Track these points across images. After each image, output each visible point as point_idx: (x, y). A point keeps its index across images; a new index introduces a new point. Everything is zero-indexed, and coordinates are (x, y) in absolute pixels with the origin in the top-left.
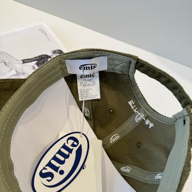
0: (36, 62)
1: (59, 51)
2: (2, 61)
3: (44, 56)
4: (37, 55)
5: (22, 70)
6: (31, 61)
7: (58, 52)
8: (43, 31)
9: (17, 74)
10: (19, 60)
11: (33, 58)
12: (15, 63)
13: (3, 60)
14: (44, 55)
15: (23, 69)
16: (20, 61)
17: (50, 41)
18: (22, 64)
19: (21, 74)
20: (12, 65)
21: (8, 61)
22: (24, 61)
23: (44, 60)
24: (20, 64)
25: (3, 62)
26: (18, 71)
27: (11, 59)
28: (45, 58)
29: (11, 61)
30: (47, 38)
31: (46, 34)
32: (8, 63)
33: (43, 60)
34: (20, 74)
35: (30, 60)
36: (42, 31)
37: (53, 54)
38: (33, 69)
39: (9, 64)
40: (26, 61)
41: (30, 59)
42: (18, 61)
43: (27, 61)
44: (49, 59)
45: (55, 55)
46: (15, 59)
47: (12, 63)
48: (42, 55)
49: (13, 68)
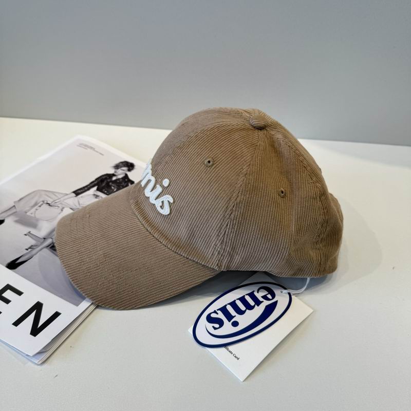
0: (95, 188)
1: (124, 163)
2: (42, 203)
4: (93, 179)
5: (79, 204)
6: (89, 189)
7: (123, 165)
8: (86, 146)
10: (68, 193)
11: (88, 185)
12: (64, 200)
14: (103, 176)
15: (81, 202)
17: (102, 155)
18: (75, 197)
20: (61, 203)
21: (52, 200)
23: (107, 181)
24: (72, 199)
25: (44, 204)
26: (74, 207)
27: (55, 195)
28: (106, 178)
29: (56, 198)
30: (97, 152)
31: (91, 148)
32: (52, 202)
33: (105, 182)
35: (86, 188)
37: (116, 170)
39: (56, 203)
40: (79, 191)
41: (84, 187)
43: (82, 191)
44: (114, 178)
45: (119, 170)
46: (62, 193)
47: (59, 200)
48: (101, 177)
49: (64, 206)
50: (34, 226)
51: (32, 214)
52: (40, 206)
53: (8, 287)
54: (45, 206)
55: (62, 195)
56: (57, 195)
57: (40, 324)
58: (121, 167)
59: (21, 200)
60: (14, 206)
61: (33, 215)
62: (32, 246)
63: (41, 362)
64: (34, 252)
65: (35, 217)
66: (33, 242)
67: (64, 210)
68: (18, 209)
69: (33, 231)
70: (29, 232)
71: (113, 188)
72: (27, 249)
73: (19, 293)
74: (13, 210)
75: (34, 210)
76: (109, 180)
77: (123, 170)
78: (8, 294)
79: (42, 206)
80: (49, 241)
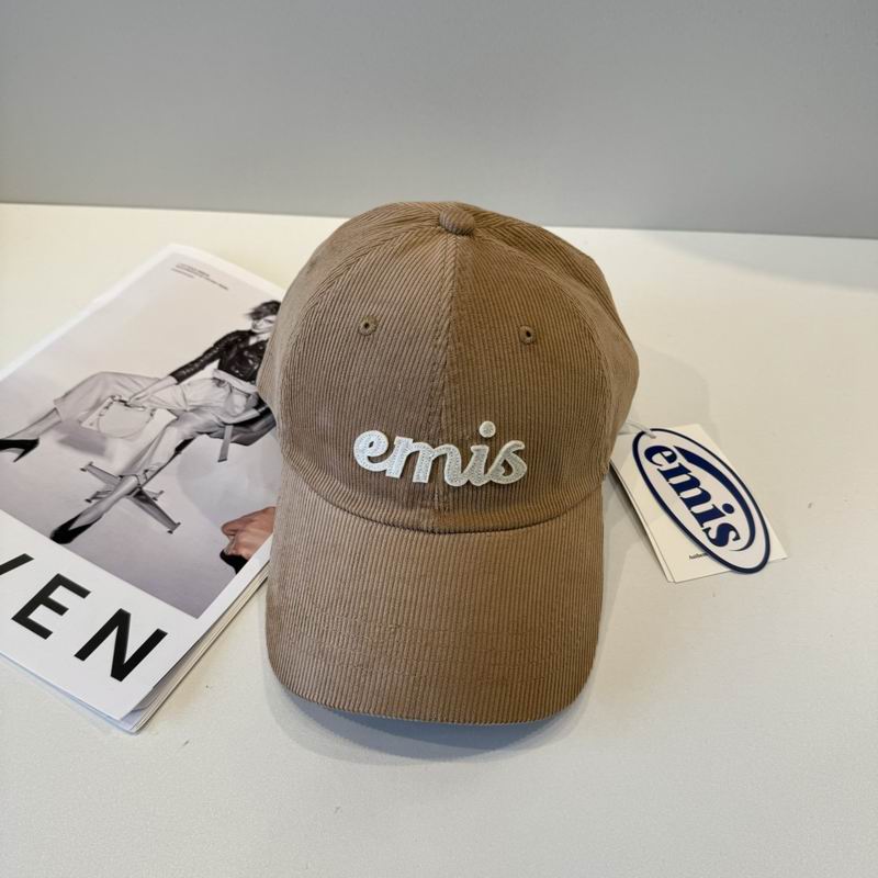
0: (215, 364)
1: (271, 306)
2: (110, 400)
3: (232, 339)
5: (185, 400)
6: (202, 367)
7: (269, 311)
8: (191, 269)
9: (175, 417)
10: (161, 377)
11: (201, 358)
12: (155, 392)
13: (113, 397)
14: (229, 336)
15: (188, 397)
16: (165, 378)
17: (225, 288)
18: (177, 384)
19: (192, 414)
20: (149, 400)
21: (130, 394)
22: (180, 375)
23: (239, 349)
24: (170, 389)
25: (115, 403)
26: (175, 407)
27: (136, 383)
28: (236, 342)
29: (139, 389)
30: (214, 282)
31: (202, 274)
32: (130, 398)
33: (235, 350)
34: (185, 414)
35: (197, 365)
36: (188, 270)
37: (255, 322)
38: (218, 385)
39: (138, 399)
40: (184, 372)
41: (193, 363)
42: (159, 380)
43: (188, 371)
44: (253, 341)
45: (262, 321)
46: (148, 378)
47: (144, 393)
48: (225, 338)
49: (154, 405)
50: (99, 450)
51: (91, 424)
52: (107, 408)
53: (59, 581)
54: (117, 407)
55: (149, 383)
56: (139, 382)
57: (128, 656)
58: (266, 315)
59: (67, 395)
60: (55, 409)
61: (94, 428)
62: (98, 493)
63: (135, 730)
64: (104, 505)
65: (99, 432)
66: (99, 485)
67: (157, 413)
68: (63, 415)
69: (99, 462)
70: (90, 465)
71: (251, 362)
72: (89, 501)
73: (83, 593)
74: (55, 419)
75: (95, 415)
76: (242, 346)
77: (270, 322)
78: (60, 595)
79: (111, 408)
80: (131, 483)
